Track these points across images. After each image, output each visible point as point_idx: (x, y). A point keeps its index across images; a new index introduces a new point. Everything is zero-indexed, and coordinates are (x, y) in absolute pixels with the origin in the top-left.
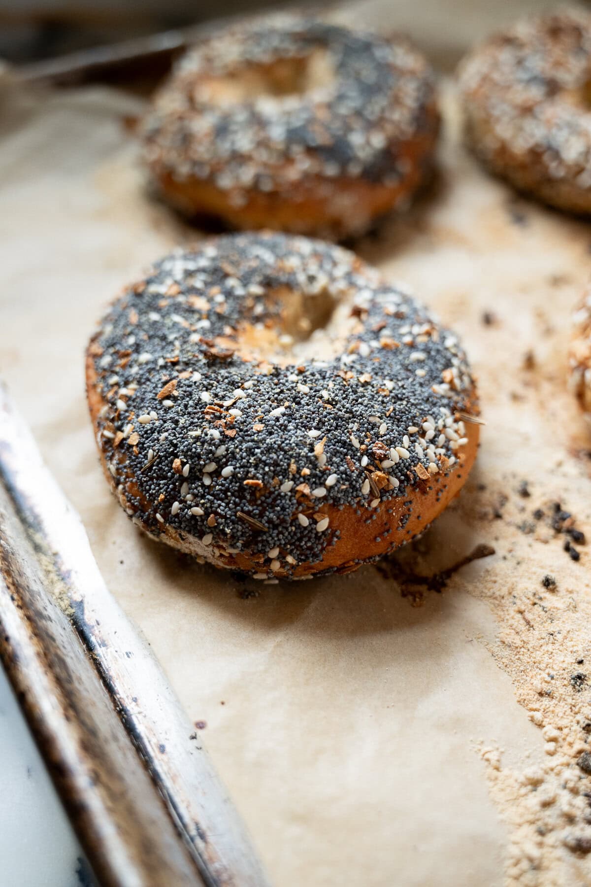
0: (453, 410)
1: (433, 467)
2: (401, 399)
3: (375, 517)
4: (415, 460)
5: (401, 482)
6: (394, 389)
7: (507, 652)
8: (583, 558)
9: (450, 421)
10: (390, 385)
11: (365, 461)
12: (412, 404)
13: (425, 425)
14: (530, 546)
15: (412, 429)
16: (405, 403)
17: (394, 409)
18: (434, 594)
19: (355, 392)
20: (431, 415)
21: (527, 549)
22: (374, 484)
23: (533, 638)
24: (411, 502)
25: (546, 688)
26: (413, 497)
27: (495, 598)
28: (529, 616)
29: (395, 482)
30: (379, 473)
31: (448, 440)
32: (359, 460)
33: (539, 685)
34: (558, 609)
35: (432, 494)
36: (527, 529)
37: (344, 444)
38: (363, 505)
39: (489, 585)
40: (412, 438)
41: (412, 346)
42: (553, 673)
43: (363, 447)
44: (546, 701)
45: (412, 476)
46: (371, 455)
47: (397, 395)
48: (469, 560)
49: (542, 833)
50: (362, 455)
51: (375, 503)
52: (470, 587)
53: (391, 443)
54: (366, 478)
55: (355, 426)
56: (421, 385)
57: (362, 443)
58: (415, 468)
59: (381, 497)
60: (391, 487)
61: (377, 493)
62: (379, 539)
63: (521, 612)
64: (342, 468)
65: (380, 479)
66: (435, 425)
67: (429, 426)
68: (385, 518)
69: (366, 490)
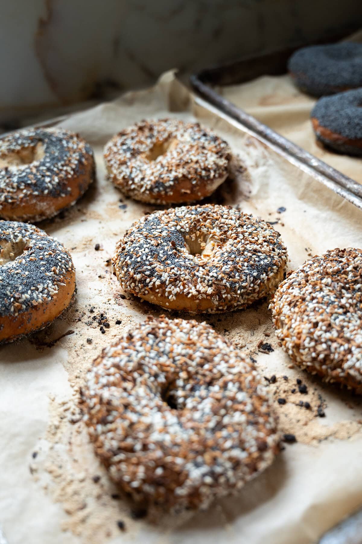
0: (53, 281)
1: (40, 300)
2: (30, 278)
3: (16, 319)
4: (32, 299)
5: (26, 307)
6: (28, 274)
7: (69, 365)
8: (107, 333)
9: (50, 285)
10: (27, 273)
11: (12, 299)
12: (34, 280)
13: (39, 286)
14: (88, 329)
15: (32, 288)
16: (31, 279)
17: (26, 282)
18: (48, 348)
19: (12, 276)
20: (42, 283)
21: (86, 330)
22: (15, 308)
23: (77, 359)
24: (31, 314)
25: (78, 375)
26: (32, 312)
27: (70, 348)
28: (78, 352)
29: (24, 307)
30: (17, 304)
31: (49, 291)
32: (10, 299)
33: (76, 374)
34: (88, 349)
35: (40, 311)
36: (89, 324)
37: (4, 294)
38: (12, 315)
39: (69, 344)
40: (32, 291)
41: (42, 259)
42: (81, 370)
43: (12, 295)
44: (78, 380)
45: (30, 304)
46: (15, 298)
47: (28, 277)
48: (64, 336)
49: (62, 418)
50: (11, 298)
51: (16, 314)
52: (62, 345)
53: (23, 293)
54: (12, 305)
55: (9, 288)
56: (41, 273)
57: (11, 293)
58: (32, 302)
59: (19, 312)
60: (22, 308)
61: (17, 310)
62: (20, 327)
63: (76, 351)
64: (3, 303)
65: (18, 306)
66: (43, 286)
67: (40, 287)
68: (21, 319)
69: (12, 309)
